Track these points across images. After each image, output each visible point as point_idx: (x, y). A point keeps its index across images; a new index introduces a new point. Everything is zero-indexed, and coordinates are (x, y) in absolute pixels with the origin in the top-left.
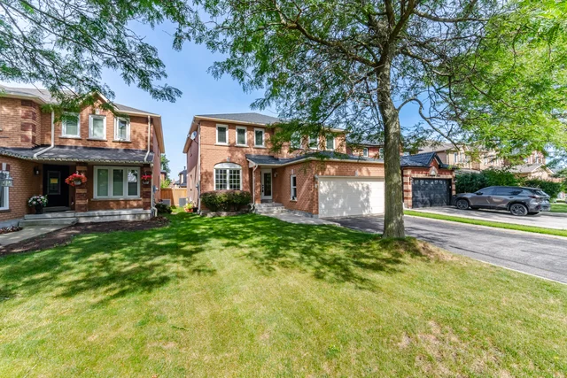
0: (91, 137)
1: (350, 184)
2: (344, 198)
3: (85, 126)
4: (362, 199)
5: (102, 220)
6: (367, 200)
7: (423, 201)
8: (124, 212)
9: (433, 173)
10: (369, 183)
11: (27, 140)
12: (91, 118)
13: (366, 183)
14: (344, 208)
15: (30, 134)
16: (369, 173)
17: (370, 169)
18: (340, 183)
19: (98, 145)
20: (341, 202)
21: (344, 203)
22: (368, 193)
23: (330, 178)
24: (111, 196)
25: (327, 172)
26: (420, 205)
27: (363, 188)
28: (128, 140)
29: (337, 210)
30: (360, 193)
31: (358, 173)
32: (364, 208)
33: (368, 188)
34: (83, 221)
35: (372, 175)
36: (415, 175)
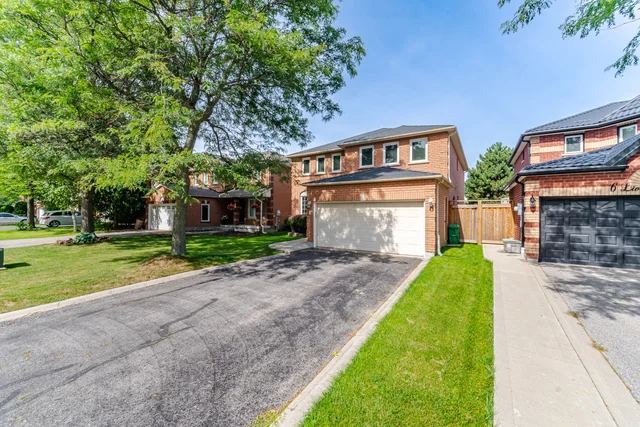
1: (358, 209)
2: (351, 226)
4: (378, 230)
5: (241, 230)
6: (389, 233)
7: (605, 251)
10: (392, 209)
13: (385, 210)
14: (349, 239)
16: (383, 195)
17: (383, 189)
18: (345, 209)
20: (346, 231)
21: (350, 233)
22: (390, 223)
25: (322, 197)
27: (381, 216)
29: (341, 240)
30: (373, 222)
31: (363, 197)
32: (382, 243)
33: (389, 215)
34: (235, 230)
35: (389, 197)
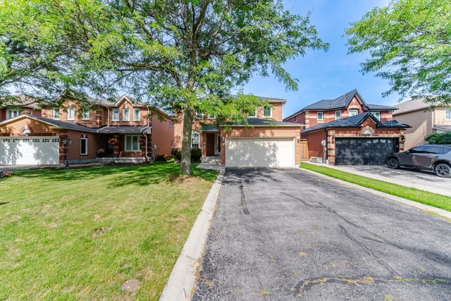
0: (124, 120)
1: (256, 142)
2: (251, 153)
3: (121, 115)
4: (268, 154)
5: (123, 162)
6: (274, 155)
7: (353, 159)
8: (132, 158)
9: (366, 132)
10: (276, 142)
11: (97, 124)
12: (124, 111)
13: (272, 143)
14: (249, 160)
15: (98, 121)
16: (273, 134)
17: (274, 131)
18: (247, 142)
19: (126, 124)
20: (247, 156)
21: (250, 157)
22: (274, 150)
23: (235, 139)
24: (132, 150)
25: (232, 134)
26: (349, 162)
27: (270, 146)
28: (139, 120)
29: (244, 162)
30: (265, 149)
31: (261, 135)
32: (270, 161)
33: (274, 146)
34: (116, 162)
35: (276, 136)
36: (340, 135)
